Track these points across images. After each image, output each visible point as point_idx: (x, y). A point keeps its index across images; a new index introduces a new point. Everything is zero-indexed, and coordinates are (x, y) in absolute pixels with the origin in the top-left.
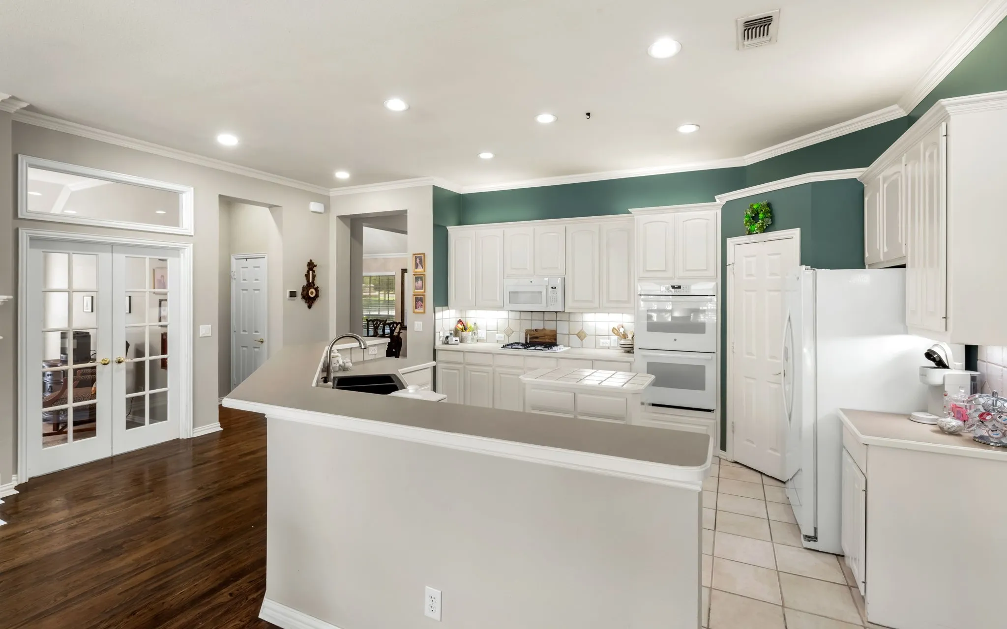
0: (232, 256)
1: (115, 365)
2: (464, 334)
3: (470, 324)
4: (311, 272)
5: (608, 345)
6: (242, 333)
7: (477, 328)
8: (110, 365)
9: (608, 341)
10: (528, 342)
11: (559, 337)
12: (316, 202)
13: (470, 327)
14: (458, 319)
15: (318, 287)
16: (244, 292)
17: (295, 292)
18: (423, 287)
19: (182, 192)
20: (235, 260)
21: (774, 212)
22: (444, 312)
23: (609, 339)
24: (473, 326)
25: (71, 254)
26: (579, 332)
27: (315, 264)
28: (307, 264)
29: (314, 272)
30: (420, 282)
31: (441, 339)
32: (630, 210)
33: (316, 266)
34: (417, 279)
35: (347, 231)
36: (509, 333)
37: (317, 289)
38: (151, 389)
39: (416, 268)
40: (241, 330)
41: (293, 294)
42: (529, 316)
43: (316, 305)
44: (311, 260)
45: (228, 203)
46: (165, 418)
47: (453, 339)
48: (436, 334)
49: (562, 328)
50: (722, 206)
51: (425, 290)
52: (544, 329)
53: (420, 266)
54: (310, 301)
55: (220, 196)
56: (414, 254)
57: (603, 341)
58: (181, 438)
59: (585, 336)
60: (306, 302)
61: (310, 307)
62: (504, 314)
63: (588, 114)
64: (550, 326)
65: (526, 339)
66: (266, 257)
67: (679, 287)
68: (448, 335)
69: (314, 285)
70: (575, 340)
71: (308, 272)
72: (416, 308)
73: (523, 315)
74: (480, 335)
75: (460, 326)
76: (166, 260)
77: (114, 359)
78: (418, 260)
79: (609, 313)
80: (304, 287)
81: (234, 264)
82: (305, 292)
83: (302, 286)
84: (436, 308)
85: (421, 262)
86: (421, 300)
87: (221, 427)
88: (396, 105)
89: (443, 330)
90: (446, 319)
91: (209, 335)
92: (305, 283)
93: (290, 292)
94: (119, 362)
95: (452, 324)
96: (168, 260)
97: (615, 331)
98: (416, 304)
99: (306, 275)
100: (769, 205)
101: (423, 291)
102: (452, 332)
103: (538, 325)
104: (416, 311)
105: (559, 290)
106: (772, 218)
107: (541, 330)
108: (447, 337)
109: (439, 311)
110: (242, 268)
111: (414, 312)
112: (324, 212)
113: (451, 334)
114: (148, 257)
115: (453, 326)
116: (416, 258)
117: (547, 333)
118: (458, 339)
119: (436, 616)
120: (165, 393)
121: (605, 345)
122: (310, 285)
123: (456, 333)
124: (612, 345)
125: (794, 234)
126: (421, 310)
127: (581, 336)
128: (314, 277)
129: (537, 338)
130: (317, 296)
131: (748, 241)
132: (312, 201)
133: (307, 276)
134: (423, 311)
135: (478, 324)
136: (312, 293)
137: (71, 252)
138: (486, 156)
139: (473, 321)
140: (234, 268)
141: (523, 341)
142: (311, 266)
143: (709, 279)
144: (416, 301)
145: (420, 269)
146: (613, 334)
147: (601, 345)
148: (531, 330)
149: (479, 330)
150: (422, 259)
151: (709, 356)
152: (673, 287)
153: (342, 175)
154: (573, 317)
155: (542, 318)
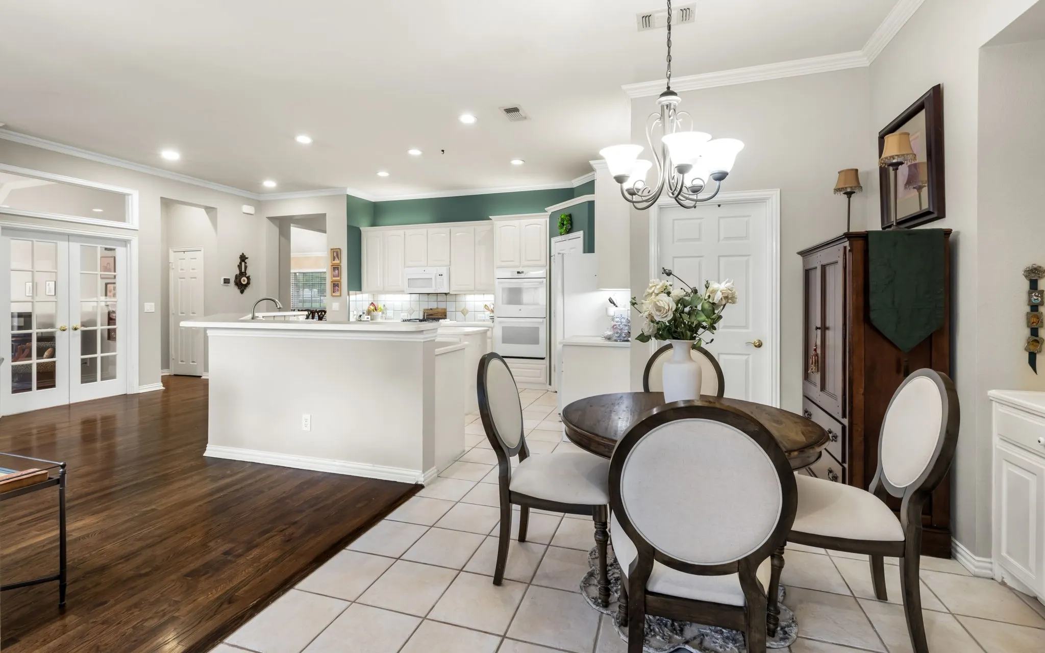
0: (170, 250)
1: (72, 332)
2: (375, 313)
3: (380, 305)
4: (243, 263)
5: (484, 319)
6: (180, 315)
7: (386, 309)
8: (66, 332)
9: (483, 315)
10: (425, 318)
11: (448, 314)
12: (249, 205)
13: (380, 308)
14: (371, 303)
15: (249, 276)
16: (182, 280)
17: (229, 279)
18: (339, 275)
19: (129, 195)
20: (173, 253)
21: (573, 220)
22: (357, 295)
23: (484, 314)
24: (382, 308)
25: (35, 242)
26: (463, 310)
27: (246, 257)
28: (239, 256)
29: (246, 263)
30: (337, 271)
31: (355, 317)
32: (490, 217)
33: (247, 258)
34: (334, 269)
35: (277, 230)
36: (411, 311)
37: (248, 278)
38: (102, 352)
39: (334, 260)
40: (179, 312)
41: (227, 281)
42: (425, 298)
43: (247, 291)
44: (243, 254)
45: (167, 204)
46: (114, 377)
47: (365, 317)
48: (350, 312)
49: (450, 307)
50: (549, 216)
51: (341, 278)
52: (437, 308)
53: (336, 258)
54: (242, 287)
55: (161, 198)
56: (332, 249)
57: (480, 316)
58: (128, 393)
59: (467, 313)
60: (239, 288)
61: (242, 292)
62: (407, 297)
63: (443, 151)
64: (442, 306)
65: (424, 316)
66: (203, 250)
67: (523, 272)
68: (361, 314)
69: (246, 274)
70: (459, 314)
71: (241, 263)
72: (334, 292)
73: (422, 298)
74: (388, 315)
75: (372, 307)
76: (114, 249)
77: (71, 327)
78: (335, 254)
79: (484, 294)
80: (236, 276)
81: (172, 255)
82: (238, 280)
83: (235, 275)
84: (350, 292)
85: (337, 255)
86: (337, 285)
87: (163, 386)
88: (304, 139)
89: (356, 309)
90: (359, 301)
91: (153, 311)
92: (238, 272)
93: (224, 279)
94: (76, 329)
95: (366, 306)
96: (116, 250)
97: (486, 307)
98: (334, 289)
99: (238, 266)
100: (570, 216)
101: (338, 278)
102: (365, 312)
103: (433, 305)
104: (334, 294)
105: (445, 277)
106: (571, 224)
107: (435, 309)
108: (360, 316)
109: (352, 295)
110: (180, 259)
111: (332, 295)
112: (255, 213)
113: (364, 313)
114: (99, 246)
115: (366, 308)
116: (333, 252)
117: (440, 311)
118: (369, 317)
119: (308, 429)
120: (115, 356)
121: (481, 319)
122: (242, 274)
123: (369, 313)
124: (486, 318)
125: (580, 235)
126: (338, 294)
127: (464, 312)
128: (246, 267)
129: (432, 315)
130: (248, 283)
131: (561, 240)
132: (244, 204)
133: (240, 266)
134: (339, 294)
135: (386, 306)
136: (244, 281)
137: (34, 240)
138: (383, 174)
139: (383, 303)
140: (171, 260)
141: (421, 318)
142: (243, 258)
143: (541, 266)
144: (334, 287)
145: (337, 261)
146: (486, 310)
147: (479, 318)
148: (427, 310)
149: (388, 311)
150: (338, 253)
151: (541, 320)
152: (519, 272)
153: (269, 184)
154: (458, 298)
155: (436, 300)
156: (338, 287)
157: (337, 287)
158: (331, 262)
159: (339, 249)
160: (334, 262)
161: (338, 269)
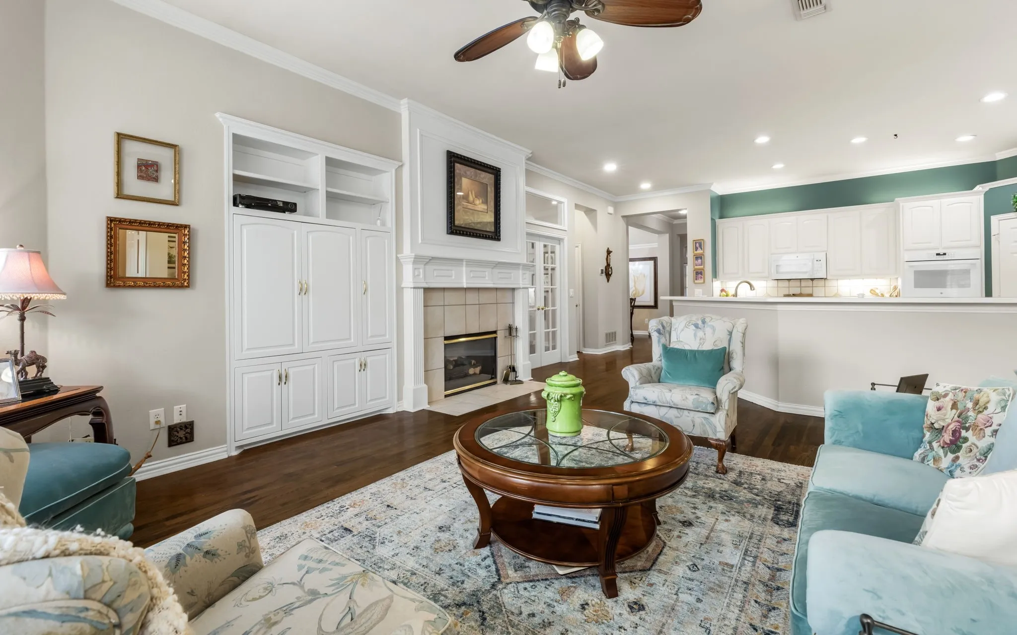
14: (721, 289)
15: (612, 267)
18: (702, 264)
27: (613, 251)
28: (606, 250)
29: (610, 256)
30: (699, 261)
32: (895, 199)
34: (697, 258)
37: (611, 269)
39: (696, 250)
41: (602, 272)
42: (786, 283)
43: (611, 280)
44: (608, 248)
49: (819, 292)
50: (983, 193)
51: (704, 266)
53: (699, 249)
54: (608, 277)
56: (694, 240)
58: (563, 361)
61: (608, 280)
63: (896, 135)
64: (807, 291)
67: (945, 254)
69: (610, 265)
71: (605, 257)
72: (696, 279)
73: (781, 284)
75: (724, 293)
78: (698, 245)
79: (863, 279)
80: (605, 267)
82: (607, 271)
84: (714, 279)
85: (700, 246)
86: (701, 273)
87: (578, 358)
92: (606, 264)
97: (872, 292)
98: (696, 277)
101: (702, 267)
104: (696, 281)
105: (824, 262)
109: (715, 281)
111: (693, 282)
112: (614, 213)
116: (696, 243)
126: (700, 281)
128: (610, 259)
132: (609, 206)
133: (606, 260)
134: (702, 281)
142: (609, 253)
143: (974, 247)
144: (696, 275)
145: (699, 251)
150: (701, 244)
152: (938, 254)
153: (645, 185)
154: (828, 283)
155: (799, 285)
156: (702, 275)
157: (700, 275)
158: (694, 252)
159: (703, 240)
160: (695, 252)
161: (701, 258)
